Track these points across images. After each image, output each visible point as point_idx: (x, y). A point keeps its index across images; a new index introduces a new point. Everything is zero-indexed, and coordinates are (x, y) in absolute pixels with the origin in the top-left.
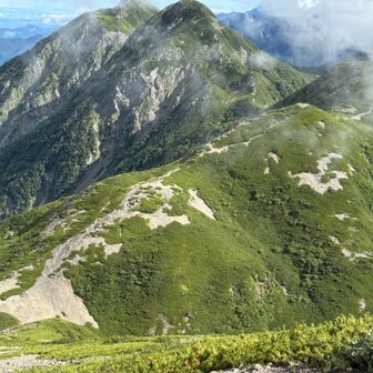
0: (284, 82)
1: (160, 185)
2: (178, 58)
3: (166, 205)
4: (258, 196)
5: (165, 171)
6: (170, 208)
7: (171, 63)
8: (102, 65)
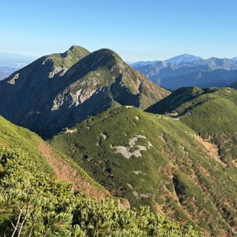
2: (95, 84)
4: (89, 159)
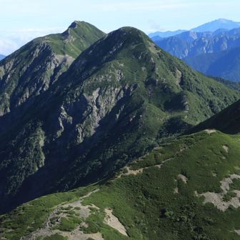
0: (216, 99)
1: (79, 205)
3: (83, 224)
4: (167, 213)
5: (86, 192)
6: (86, 226)
7: (112, 84)
8: (50, 85)
